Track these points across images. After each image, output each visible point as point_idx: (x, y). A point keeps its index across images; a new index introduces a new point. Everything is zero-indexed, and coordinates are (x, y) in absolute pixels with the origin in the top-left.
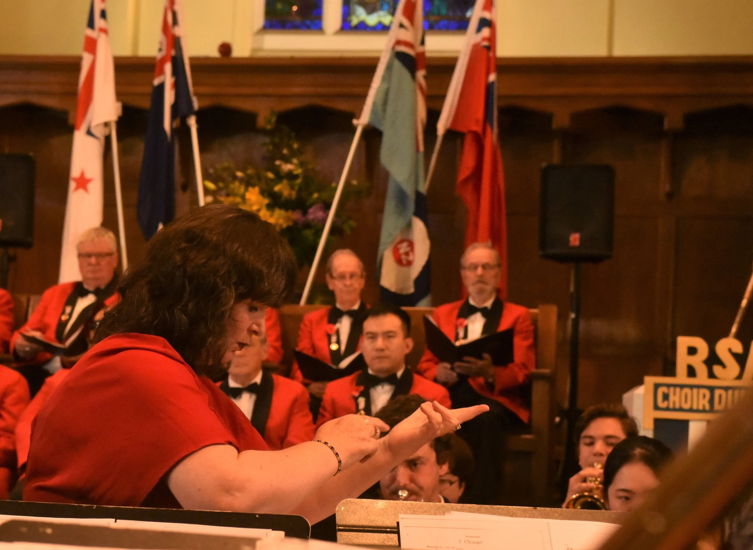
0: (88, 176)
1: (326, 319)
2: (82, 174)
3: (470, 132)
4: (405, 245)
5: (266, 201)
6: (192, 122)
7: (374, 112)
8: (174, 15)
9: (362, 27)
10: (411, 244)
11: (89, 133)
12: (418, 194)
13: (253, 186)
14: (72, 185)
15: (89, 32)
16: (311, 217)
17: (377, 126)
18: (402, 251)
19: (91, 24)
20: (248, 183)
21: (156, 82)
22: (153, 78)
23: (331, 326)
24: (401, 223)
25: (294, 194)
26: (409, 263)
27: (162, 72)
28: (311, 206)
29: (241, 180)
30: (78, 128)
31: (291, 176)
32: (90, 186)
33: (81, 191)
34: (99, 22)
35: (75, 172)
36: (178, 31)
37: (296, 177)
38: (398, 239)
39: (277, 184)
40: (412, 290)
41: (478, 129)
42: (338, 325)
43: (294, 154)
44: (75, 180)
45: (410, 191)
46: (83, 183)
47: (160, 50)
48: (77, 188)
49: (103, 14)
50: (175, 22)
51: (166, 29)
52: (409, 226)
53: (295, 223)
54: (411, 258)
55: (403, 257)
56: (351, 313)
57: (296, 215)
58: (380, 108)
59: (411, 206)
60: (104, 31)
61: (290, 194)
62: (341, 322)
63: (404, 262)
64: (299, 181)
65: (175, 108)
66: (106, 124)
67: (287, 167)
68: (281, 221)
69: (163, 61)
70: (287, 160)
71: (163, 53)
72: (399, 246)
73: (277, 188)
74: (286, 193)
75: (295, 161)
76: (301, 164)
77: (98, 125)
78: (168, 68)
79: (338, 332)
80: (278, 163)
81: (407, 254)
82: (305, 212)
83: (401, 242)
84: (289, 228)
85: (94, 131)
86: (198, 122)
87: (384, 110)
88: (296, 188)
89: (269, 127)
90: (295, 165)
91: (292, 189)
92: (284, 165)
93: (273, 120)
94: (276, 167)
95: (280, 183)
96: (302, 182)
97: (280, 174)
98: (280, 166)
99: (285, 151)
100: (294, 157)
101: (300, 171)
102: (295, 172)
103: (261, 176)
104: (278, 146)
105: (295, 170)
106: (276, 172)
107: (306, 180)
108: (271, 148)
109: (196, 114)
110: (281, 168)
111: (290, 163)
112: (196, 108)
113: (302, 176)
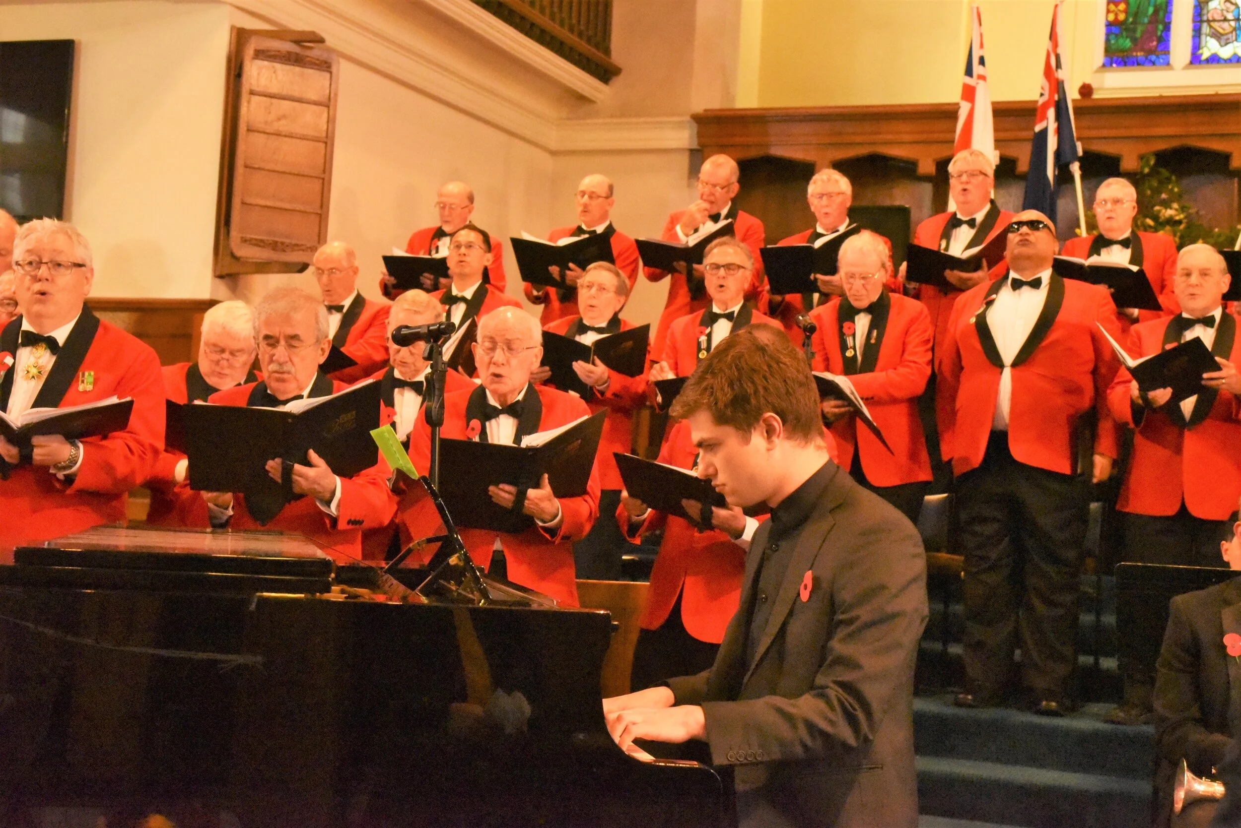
6: (1075, 168)
8: (1058, 57)
9: (1214, 59)
15: (968, 80)
19: (969, 72)
21: (1038, 128)
22: (1035, 124)
27: (1044, 117)
31: (1172, 222)
34: (977, 69)
36: (1061, 75)
37: (1180, 222)
43: (1179, 197)
47: (1042, 95)
49: (982, 61)
50: (1059, 65)
51: (1048, 73)
60: (982, 77)
64: (1182, 227)
65: (1058, 154)
67: (1169, 212)
69: (1046, 106)
70: (1166, 204)
71: (1046, 97)
75: (1175, 206)
76: (1183, 209)
78: (1051, 113)
80: (1157, 208)
86: (1081, 168)
88: (1179, 234)
89: (1146, 170)
90: (1176, 210)
91: (1175, 235)
92: (1164, 211)
93: (1152, 162)
94: (1155, 213)
95: (1162, 230)
96: (1186, 228)
97: (1161, 220)
98: (1159, 211)
99: (1164, 196)
100: (1174, 202)
101: (1182, 216)
102: (1177, 218)
103: (1139, 223)
104: (1157, 191)
105: (1176, 215)
106: (1155, 218)
107: (1188, 227)
108: (1149, 192)
109: (1080, 160)
110: (1161, 214)
111: (1171, 208)
112: (1080, 153)
113: (1185, 221)
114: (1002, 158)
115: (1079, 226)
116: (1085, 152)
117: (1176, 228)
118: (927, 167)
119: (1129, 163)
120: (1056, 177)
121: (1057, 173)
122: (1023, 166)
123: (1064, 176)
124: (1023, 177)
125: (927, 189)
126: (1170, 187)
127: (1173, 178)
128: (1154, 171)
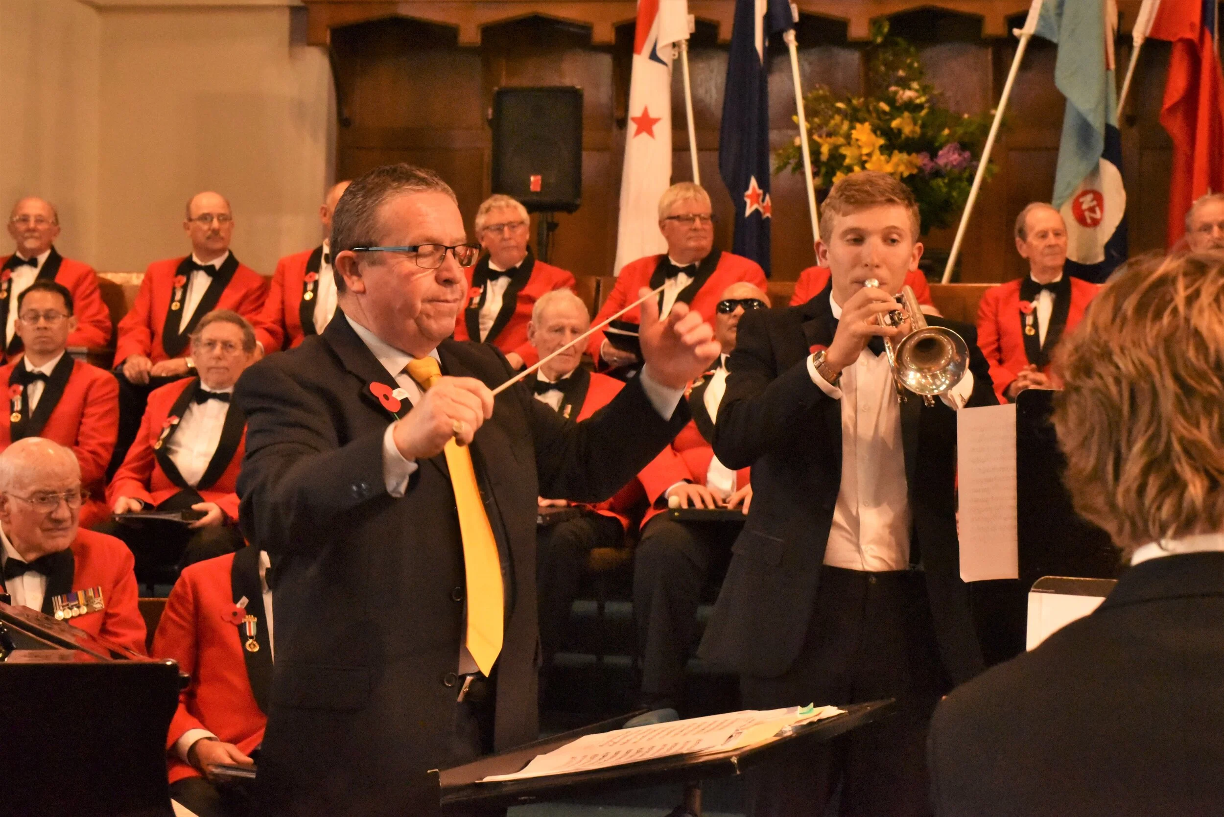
0: (653, 115)
1: (1017, 295)
2: (646, 113)
3: (1181, 40)
4: (1089, 197)
5: (881, 141)
6: (790, 37)
7: (1042, 17)
10: (1098, 198)
11: (654, 56)
12: (1108, 128)
13: (862, 121)
14: (632, 127)
16: (941, 161)
17: (1048, 36)
18: (1085, 207)
20: (854, 117)
23: (1025, 303)
24: (1084, 168)
25: (918, 129)
26: (1096, 223)
28: (941, 147)
29: (845, 115)
30: (639, 53)
31: (912, 107)
32: (656, 128)
33: (644, 135)
35: (635, 110)
37: (920, 107)
38: (1079, 191)
39: (894, 118)
40: (1101, 258)
41: (1193, 36)
42: (1034, 304)
43: (918, 75)
44: (634, 120)
45: (1097, 124)
46: (646, 124)
48: (638, 132)
52: (1095, 172)
53: (921, 169)
54: (1098, 215)
55: (1087, 214)
56: (1051, 287)
57: (920, 159)
58: (1052, 12)
59: (1100, 145)
61: (913, 132)
62: (1038, 300)
63: (1089, 221)
64: (924, 113)
65: (768, 20)
66: (674, 45)
67: (908, 94)
68: (902, 168)
70: (904, 84)
72: (1081, 200)
73: (895, 124)
74: (907, 130)
75: (915, 85)
76: (924, 90)
77: (666, 46)
79: (1034, 312)
80: (893, 88)
81: (1092, 210)
82: (933, 155)
83: (1085, 193)
84: (911, 176)
85: (660, 54)
86: (798, 38)
87: (1060, 15)
88: (920, 122)
89: (879, 40)
90: (917, 91)
91: (915, 124)
92: (901, 92)
93: (886, 30)
94: (891, 95)
95: (899, 116)
96: (928, 114)
97: (898, 104)
98: (896, 93)
99: (901, 73)
100: (914, 80)
101: (923, 99)
102: (918, 101)
103: (871, 108)
104: (892, 67)
105: (917, 98)
106: (891, 101)
107: (933, 111)
108: (883, 68)
109: (797, 27)
110: (898, 97)
111: (910, 89)
112: (796, 17)
113: (927, 105)
114: (699, 23)
115: (795, 112)
116: (801, 15)
117: (916, 115)
118: (604, 33)
119: (859, 30)
120: (765, 49)
121: (767, 44)
122: (726, 32)
123: (777, 47)
124: (725, 47)
125: (605, 62)
126: (909, 61)
127: (912, 49)
128: (889, 42)
